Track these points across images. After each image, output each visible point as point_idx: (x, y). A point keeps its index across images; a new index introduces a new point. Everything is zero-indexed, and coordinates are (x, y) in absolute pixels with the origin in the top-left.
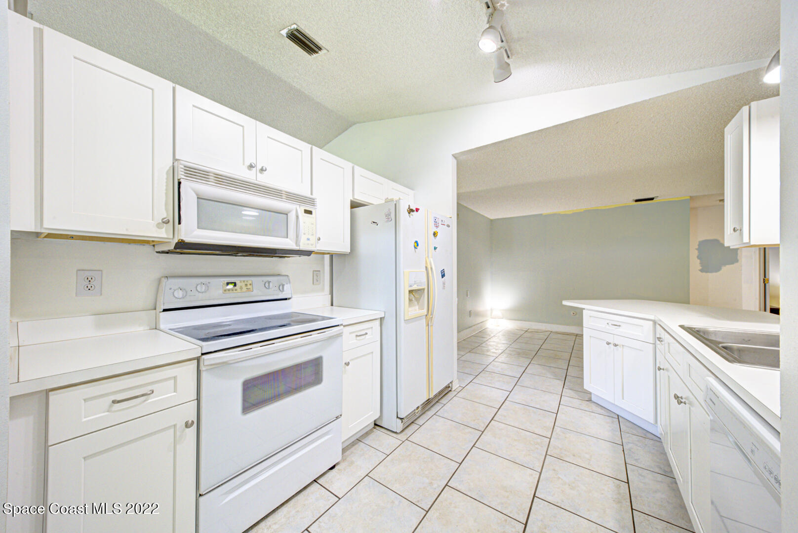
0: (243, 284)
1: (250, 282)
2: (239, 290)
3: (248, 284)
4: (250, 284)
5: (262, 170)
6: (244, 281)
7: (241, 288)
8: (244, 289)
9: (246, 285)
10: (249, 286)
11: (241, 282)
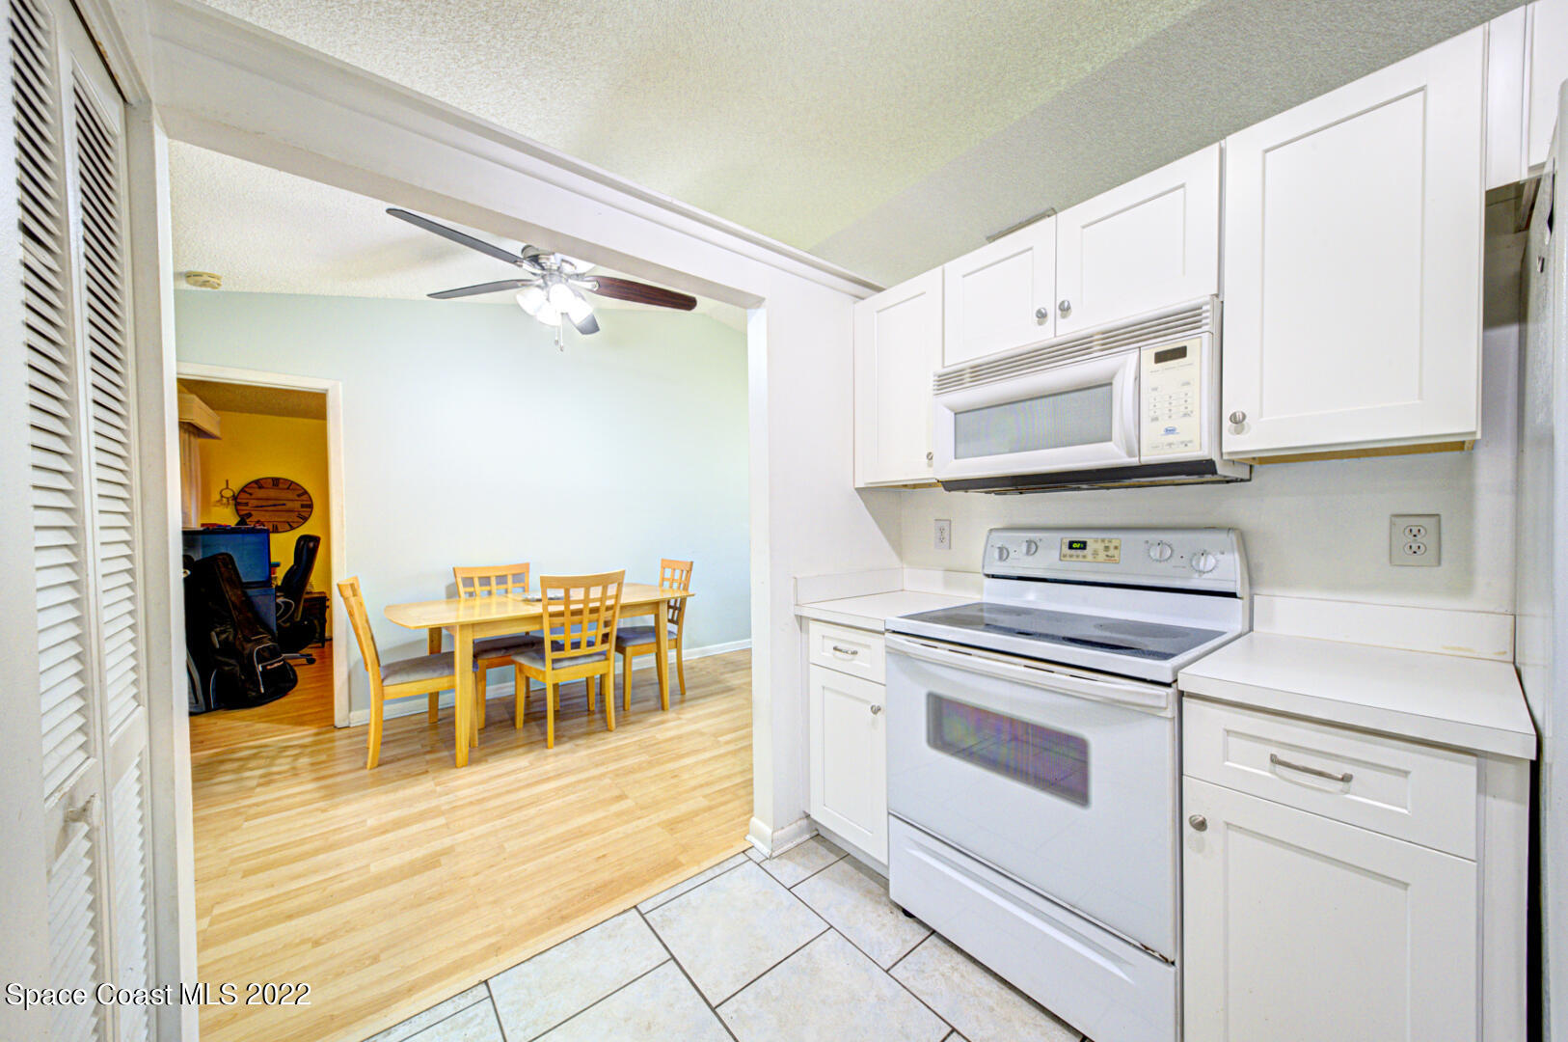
0: (1100, 546)
1: (1115, 543)
2: (1090, 558)
3: (1112, 546)
4: (1116, 548)
5: (1065, 309)
6: (1103, 541)
7: (1095, 553)
8: (1102, 556)
9: (1107, 548)
10: (1112, 552)
11: (1096, 541)
